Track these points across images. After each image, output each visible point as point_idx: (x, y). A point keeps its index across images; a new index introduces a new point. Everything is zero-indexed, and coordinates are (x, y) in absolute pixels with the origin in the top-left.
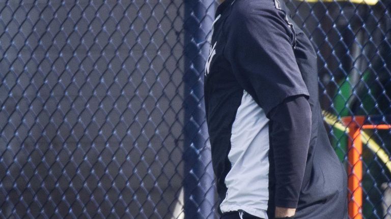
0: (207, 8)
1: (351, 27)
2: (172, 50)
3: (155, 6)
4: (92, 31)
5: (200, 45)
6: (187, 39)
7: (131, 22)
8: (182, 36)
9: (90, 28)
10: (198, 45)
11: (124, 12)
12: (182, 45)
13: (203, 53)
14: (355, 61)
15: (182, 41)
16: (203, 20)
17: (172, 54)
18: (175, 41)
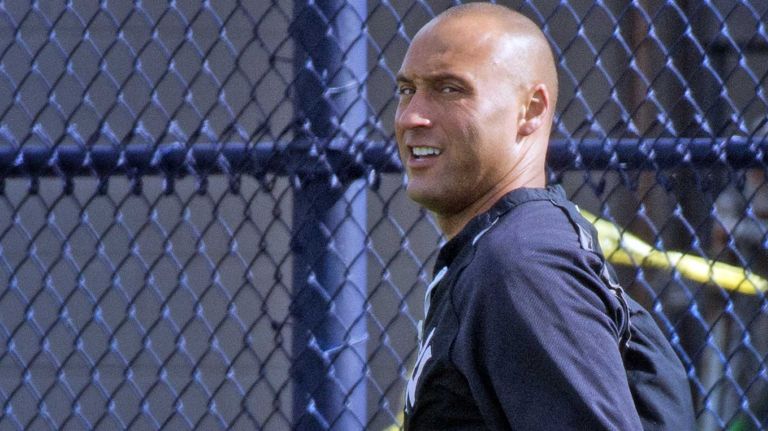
0: (347, 265)
1: (699, 310)
2: (263, 366)
3: (223, 259)
4: (69, 320)
5: (330, 356)
6: (300, 339)
7: (163, 299)
8: (287, 333)
9: (65, 314)
10: (326, 354)
11: (147, 275)
12: (287, 356)
13: (338, 374)
14: (710, 393)
15: (288, 345)
16: (337, 294)
17: (262, 376)
18: (271, 346)
